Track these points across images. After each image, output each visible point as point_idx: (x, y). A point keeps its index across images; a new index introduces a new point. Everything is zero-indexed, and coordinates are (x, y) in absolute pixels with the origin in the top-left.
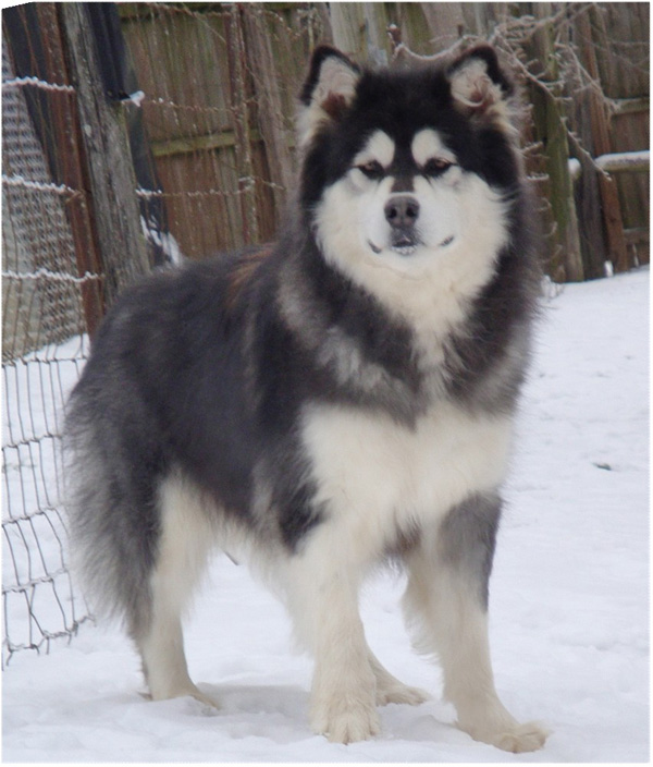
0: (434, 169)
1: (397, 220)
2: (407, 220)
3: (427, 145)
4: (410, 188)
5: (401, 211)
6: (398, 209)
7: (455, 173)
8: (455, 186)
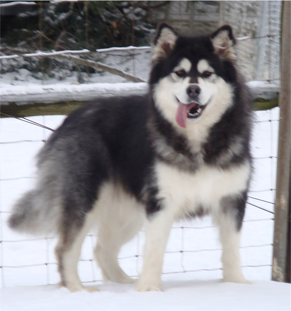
0: (206, 75)
1: (191, 94)
2: (195, 94)
3: (203, 66)
4: (197, 82)
5: (193, 90)
6: (192, 90)
7: (214, 76)
8: (214, 82)
